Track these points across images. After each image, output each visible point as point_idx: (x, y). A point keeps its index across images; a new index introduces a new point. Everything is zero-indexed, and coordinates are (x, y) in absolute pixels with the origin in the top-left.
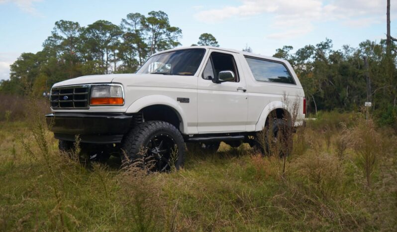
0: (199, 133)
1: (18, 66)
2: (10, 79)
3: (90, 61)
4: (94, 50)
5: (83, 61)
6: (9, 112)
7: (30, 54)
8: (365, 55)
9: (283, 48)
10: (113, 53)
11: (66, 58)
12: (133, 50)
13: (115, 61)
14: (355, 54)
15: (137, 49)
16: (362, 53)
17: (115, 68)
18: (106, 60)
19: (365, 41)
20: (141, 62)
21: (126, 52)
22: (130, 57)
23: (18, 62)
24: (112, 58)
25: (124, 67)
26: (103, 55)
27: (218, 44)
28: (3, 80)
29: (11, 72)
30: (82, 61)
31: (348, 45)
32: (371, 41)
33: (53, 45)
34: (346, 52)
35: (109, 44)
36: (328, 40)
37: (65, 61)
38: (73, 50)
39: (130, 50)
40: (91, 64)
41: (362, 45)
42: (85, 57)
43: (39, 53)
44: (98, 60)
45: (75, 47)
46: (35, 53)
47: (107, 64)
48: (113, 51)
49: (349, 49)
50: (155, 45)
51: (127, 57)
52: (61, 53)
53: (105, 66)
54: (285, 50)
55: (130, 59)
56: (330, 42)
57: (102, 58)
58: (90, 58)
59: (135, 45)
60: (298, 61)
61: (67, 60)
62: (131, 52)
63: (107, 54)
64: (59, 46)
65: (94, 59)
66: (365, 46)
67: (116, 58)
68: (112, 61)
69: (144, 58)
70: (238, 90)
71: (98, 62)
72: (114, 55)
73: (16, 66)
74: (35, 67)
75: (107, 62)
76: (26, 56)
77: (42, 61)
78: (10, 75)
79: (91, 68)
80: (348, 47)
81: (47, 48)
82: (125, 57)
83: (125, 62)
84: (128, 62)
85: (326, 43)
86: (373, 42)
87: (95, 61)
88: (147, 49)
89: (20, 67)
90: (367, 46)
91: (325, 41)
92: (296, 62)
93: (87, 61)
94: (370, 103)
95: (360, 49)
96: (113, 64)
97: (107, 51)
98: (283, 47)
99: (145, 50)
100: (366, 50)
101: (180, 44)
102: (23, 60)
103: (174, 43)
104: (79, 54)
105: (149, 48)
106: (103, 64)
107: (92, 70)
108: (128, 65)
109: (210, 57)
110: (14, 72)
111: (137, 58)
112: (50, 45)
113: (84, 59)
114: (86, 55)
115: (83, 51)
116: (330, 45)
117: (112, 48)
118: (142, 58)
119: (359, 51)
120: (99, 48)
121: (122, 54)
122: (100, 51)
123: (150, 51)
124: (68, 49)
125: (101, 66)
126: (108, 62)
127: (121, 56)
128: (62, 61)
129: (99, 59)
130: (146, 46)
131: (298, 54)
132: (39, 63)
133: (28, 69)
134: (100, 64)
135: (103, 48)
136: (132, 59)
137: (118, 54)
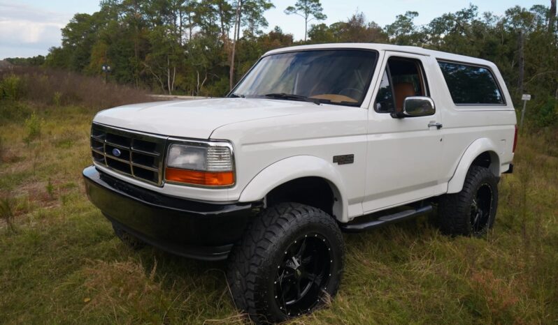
0: (365, 213)
1: (70, 30)
2: (62, 47)
3: (159, 26)
4: (164, 12)
5: (151, 26)
6: (58, 95)
7: (85, 15)
8: (512, 26)
9: (406, 15)
10: (188, 16)
11: (129, 22)
12: (213, 13)
13: (190, 26)
14: (498, 24)
15: (218, 12)
16: (508, 23)
17: (191, 36)
18: (179, 25)
19: (514, 7)
20: (223, 29)
21: (204, 15)
22: (209, 22)
23: (71, 25)
24: (187, 23)
25: (201, 35)
26: (175, 19)
27: (322, 7)
28: (54, 48)
29: (62, 37)
30: (149, 25)
31: (491, 12)
32: (522, 8)
33: (113, 4)
34: (488, 21)
35: (183, 5)
36: (472, 7)
37: (128, 25)
38: (138, 11)
39: (210, 12)
40: (161, 30)
41: (509, 12)
42: (154, 21)
43: (96, 14)
44: (169, 25)
45: (140, 8)
46: (91, 14)
47: (181, 31)
48: (188, 13)
49: (492, 17)
50: (241, 7)
51: (205, 22)
52: (124, 15)
53: (178, 32)
54: (408, 17)
55: (210, 24)
56: (475, 9)
57: (175, 22)
58: (159, 22)
59: (216, 7)
60: (432, 35)
61: (131, 24)
62: (211, 15)
63: (181, 17)
64: (120, 6)
65: (165, 24)
66: (512, 14)
67: (192, 22)
68: (187, 27)
69: (227, 23)
70: (429, 126)
71: (169, 28)
72: (189, 19)
73: (69, 31)
74: (92, 32)
75: (180, 28)
76: (80, 18)
77: (100, 24)
78: (62, 41)
79: (161, 35)
80: (490, 14)
81: (105, 8)
82: (203, 21)
83: (203, 28)
84: (206, 28)
85: (470, 10)
86: (524, 9)
87: (166, 26)
88: (231, 12)
89: (74, 32)
90: (515, 14)
91: (468, 8)
92: (429, 36)
93: (155, 25)
94: (529, 96)
95: (506, 18)
96: (188, 31)
97: (180, 13)
98: (405, 13)
99: (229, 13)
100: (514, 19)
101: (273, 6)
102: (76, 22)
103: (265, 4)
104: (145, 17)
105: (233, 10)
106: (176, 30)
107: (162, 38)
108: (207, 32)
109: (386, 69)
110: (67, 38)
111: (218, 23)
112: (109, 4)
113: (152, 23)
114: (154, 18)
115: (150, 13)
116: (474, 13)
117: (187, 10)
118: (224, 24)
119: (505, 21)
120: (171, 9)
121: (200, 18)
122: (172, 14)
123: (234, 14)
124: (131, 10)
125: (173, 32)
126: (183, 28)
127: (197, 21)
128: (125, 25)
129: (171, 23)
130: (230, 7)
131: (433, 26)
132: (97, 27)
133: (84, 35)
134: (172, 30)
135: (175, 9)
136: (212, 24)
137: (194, 17)
